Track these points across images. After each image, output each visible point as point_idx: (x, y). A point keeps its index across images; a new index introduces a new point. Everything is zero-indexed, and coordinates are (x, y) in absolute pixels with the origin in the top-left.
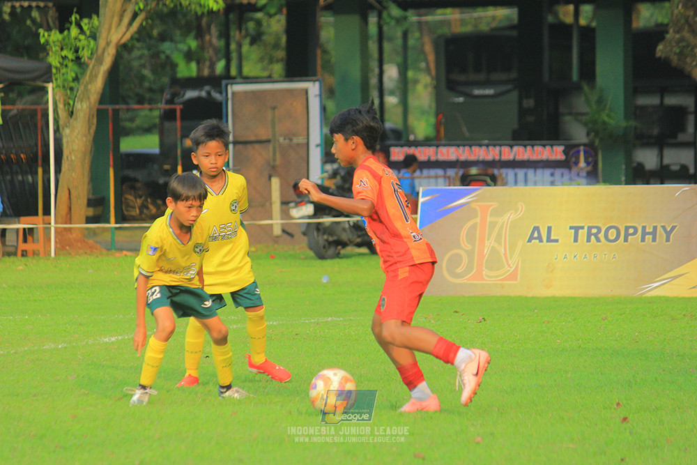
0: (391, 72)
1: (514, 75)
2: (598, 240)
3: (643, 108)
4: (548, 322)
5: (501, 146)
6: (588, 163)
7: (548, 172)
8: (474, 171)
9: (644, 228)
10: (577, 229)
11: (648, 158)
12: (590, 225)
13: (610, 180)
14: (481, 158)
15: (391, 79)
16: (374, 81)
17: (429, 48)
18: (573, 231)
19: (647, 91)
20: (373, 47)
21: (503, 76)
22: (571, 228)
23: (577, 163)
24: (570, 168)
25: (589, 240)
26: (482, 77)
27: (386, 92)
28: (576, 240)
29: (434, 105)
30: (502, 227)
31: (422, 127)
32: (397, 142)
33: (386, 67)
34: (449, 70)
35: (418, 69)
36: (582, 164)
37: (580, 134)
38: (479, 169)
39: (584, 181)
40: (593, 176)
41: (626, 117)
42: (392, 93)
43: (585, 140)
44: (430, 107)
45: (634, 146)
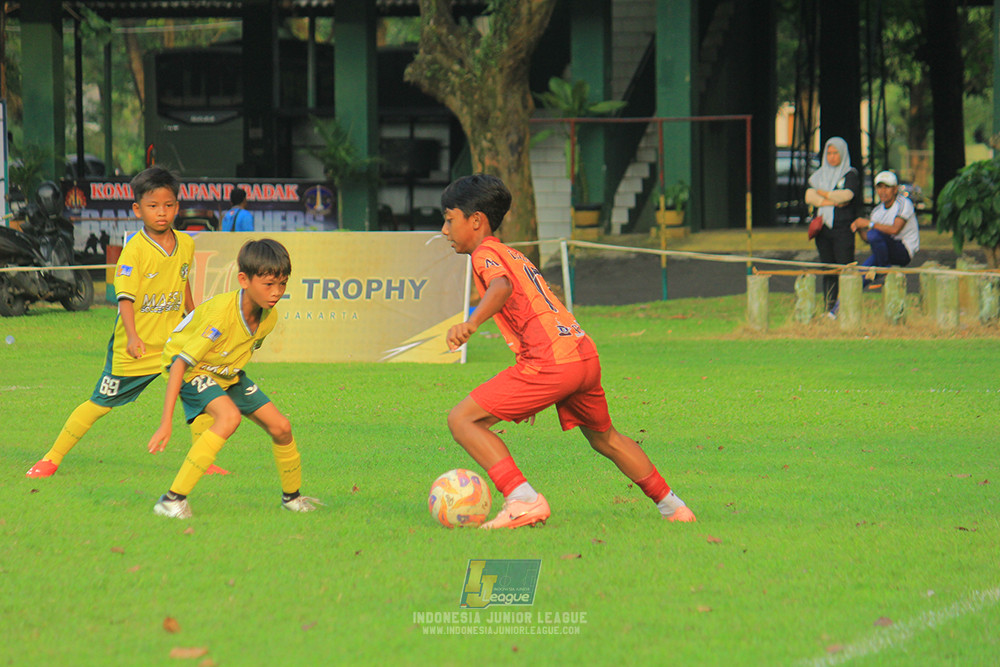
0: (92, 94)
1: (239, 99)
2: (336, 296)
3: (390, 141)
4: (276, 393)
5: (222, 183)
6: (325, 205)
7: (278, 215)
8: (191, 213)
9: (389, 282)
10: (311, 283)
11: (396, 200)
12: (327, 278)
13: (352, 225)
14: (199, 198)
15: (90, 101)
16: (71, 104)
17: (137, 65)
18: (306, 285)
19: (394, 122)
20: (69, 62)
21: (226, 101)
22: (304, 281)
23: (313, 205)
24: (304, 211)
25: (325, 296)
26: (201, 101)
27: (85, 118)
28: (310, 296)
29: (143, 135)
30: (222, 280)
31: (129, 159)
32: (98, 178)
33: (85, 87)
34: (161, 92)
35: (123, 91)
36: (319, 206)
37: (317, 172)
38: (195, 211)
39: (321, 226)
40: (332, 221)
41: (371, 152)
42: (93, 119)
43: (322, 178)
44: (139, 136)
45: (380, 186)
